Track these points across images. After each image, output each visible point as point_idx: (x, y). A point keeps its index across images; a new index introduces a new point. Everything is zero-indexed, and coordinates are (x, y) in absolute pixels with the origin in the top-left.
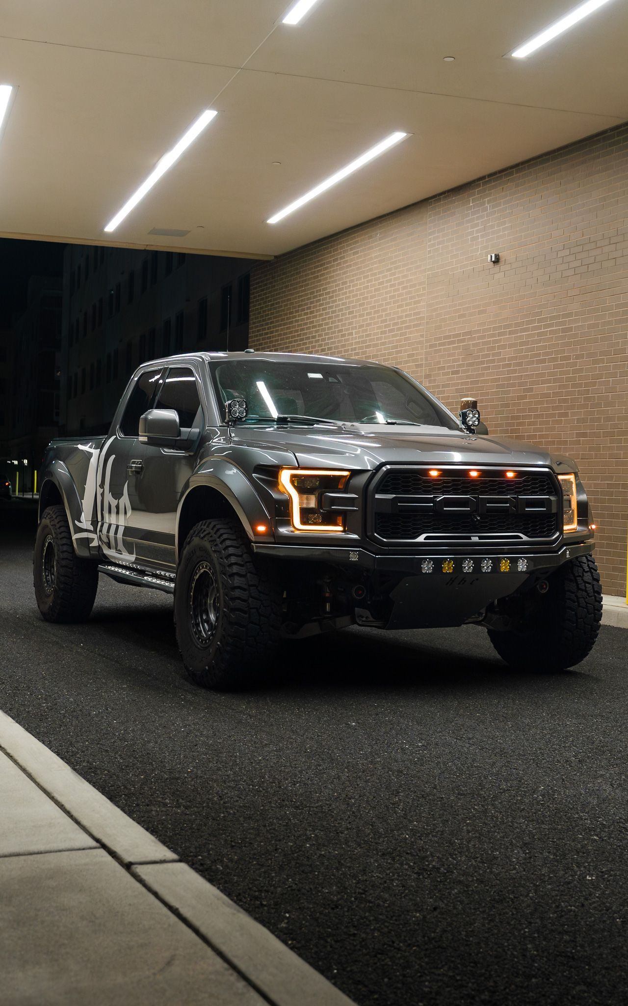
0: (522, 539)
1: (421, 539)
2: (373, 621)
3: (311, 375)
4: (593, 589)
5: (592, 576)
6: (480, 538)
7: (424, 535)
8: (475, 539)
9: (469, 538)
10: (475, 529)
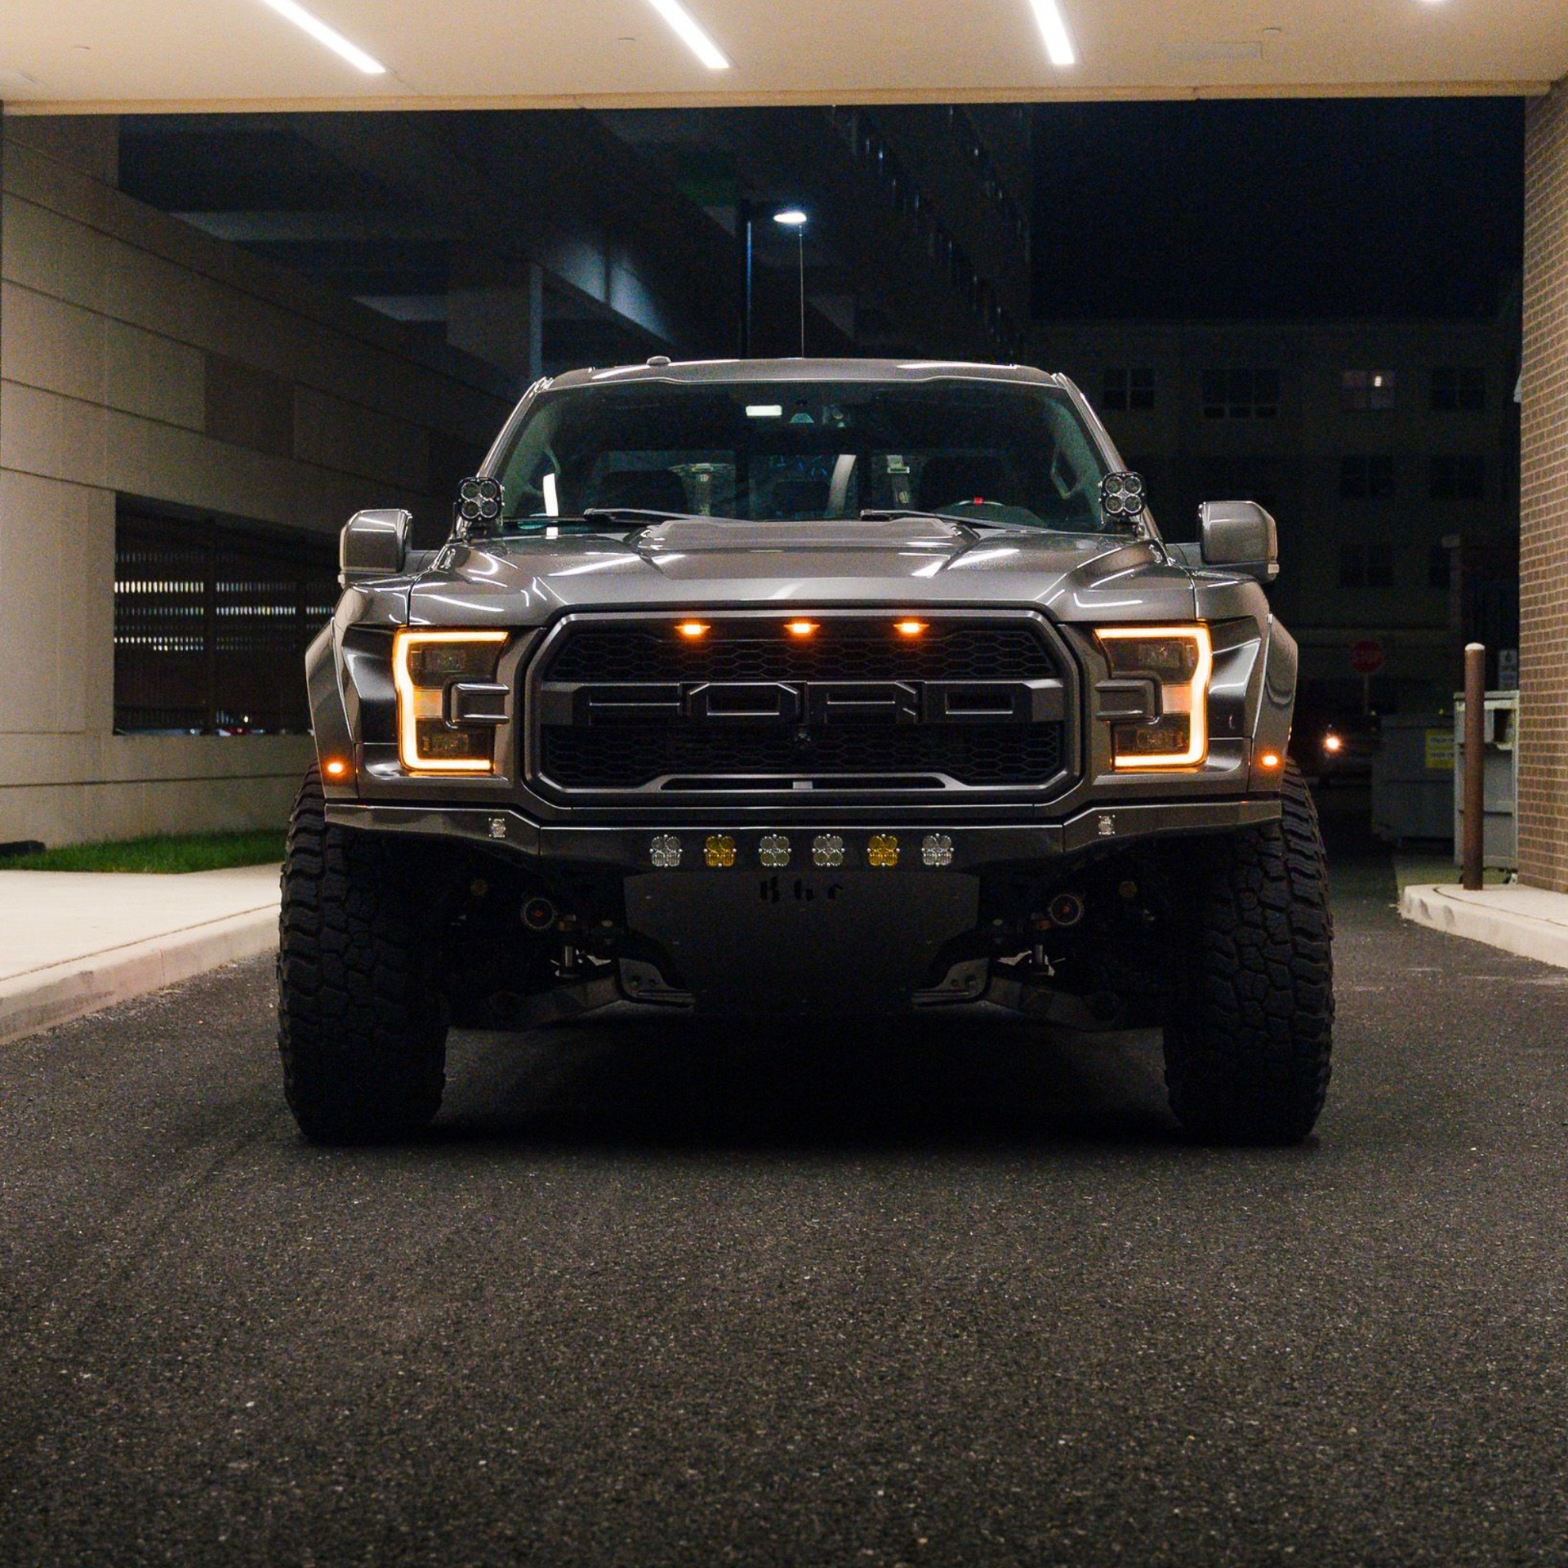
0: (943, 786)
1: (655, 787)
2: (667, 991)
3: (753, 411)
4: (1290, 923)
5: (1291, 889)
6: (818, 784)
7: (665, 779)
8: (801, 787)
9: (787, 784)
10: (802, 764)
